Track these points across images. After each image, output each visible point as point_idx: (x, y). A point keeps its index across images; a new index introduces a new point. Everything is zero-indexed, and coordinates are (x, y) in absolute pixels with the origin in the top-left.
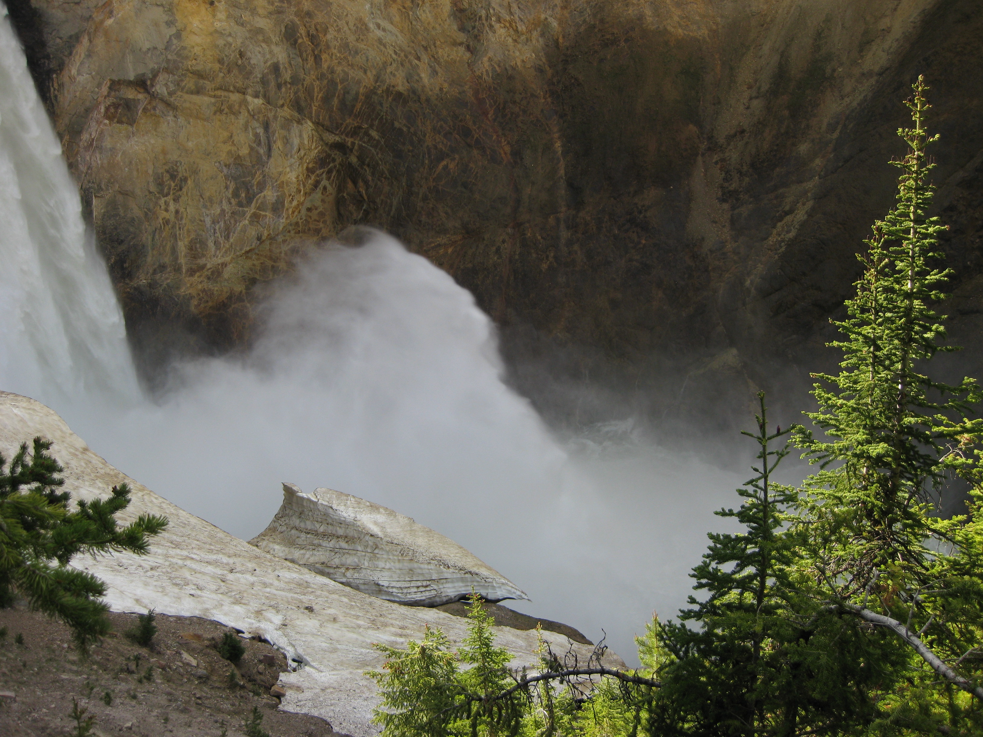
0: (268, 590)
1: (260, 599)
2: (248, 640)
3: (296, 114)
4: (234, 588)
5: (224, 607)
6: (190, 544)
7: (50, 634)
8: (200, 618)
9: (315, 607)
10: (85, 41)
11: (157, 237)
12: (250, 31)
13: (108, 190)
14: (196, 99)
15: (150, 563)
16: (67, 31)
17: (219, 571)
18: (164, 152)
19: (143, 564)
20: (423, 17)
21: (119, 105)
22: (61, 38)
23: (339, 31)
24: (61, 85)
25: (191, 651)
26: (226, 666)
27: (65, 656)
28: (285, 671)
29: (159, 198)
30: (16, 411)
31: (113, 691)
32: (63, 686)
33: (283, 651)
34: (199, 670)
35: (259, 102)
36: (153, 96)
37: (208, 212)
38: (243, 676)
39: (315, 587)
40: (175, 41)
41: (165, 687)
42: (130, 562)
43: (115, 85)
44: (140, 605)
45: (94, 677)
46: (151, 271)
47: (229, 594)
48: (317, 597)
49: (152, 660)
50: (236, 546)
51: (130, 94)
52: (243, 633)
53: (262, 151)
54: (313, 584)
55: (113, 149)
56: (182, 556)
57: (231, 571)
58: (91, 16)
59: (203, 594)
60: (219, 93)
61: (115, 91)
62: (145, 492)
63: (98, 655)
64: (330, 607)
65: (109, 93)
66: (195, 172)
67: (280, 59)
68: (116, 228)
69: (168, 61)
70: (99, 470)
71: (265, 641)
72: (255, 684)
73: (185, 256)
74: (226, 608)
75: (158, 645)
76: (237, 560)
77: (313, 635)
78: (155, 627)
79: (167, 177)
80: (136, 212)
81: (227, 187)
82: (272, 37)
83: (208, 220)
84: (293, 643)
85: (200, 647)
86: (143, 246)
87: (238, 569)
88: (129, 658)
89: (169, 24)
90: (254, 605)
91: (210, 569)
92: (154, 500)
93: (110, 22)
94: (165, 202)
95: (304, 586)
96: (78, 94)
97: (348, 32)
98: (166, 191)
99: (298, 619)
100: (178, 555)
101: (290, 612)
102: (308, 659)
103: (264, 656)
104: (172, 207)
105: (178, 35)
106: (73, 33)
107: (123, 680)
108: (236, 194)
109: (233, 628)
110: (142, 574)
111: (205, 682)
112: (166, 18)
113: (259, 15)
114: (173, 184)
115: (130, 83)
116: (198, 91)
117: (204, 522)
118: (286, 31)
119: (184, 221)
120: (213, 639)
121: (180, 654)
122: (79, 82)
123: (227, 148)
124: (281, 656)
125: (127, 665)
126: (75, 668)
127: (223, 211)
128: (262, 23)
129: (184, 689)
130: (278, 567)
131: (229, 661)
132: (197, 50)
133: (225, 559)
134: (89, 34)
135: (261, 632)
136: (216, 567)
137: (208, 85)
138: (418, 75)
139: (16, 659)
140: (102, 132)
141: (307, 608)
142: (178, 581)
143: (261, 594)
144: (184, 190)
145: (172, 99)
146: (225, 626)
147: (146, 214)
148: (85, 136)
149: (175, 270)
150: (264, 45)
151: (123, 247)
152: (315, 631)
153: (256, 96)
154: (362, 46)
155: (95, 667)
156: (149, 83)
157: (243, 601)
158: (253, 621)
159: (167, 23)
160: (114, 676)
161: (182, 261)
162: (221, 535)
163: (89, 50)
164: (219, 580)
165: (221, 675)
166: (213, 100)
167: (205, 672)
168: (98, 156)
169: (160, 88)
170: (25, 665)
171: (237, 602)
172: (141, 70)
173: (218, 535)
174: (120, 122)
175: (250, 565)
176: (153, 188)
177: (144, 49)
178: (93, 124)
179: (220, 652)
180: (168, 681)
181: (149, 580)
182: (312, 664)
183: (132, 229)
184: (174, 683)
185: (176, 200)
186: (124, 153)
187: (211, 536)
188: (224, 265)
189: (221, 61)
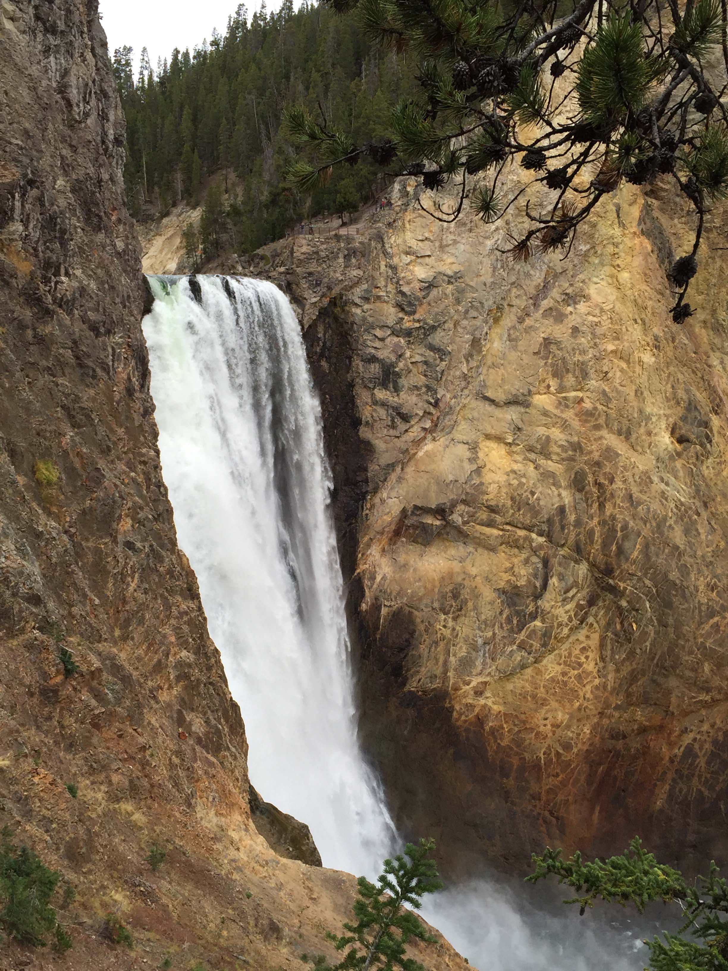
3: (575, 555)
10: (398, 469)
11: (433, 649)
12: (541, 474)
13: (396, 601)
14: (488, 531)
16: (384, 459)
18: (451, 574)
20: (706, 472)
21: (418, 527)
22: (379, 466)
23: (624, 482)
24: (373, 506)
29: (440, 615)
35: (542, 540)
36: (448, 524)
37: (481, 634)
40: (475, 477)
46: (423, 681)
51: (429, 520)
53: (538, 585)
55: (406, 565)
58: (407, 449)
60: (508, 527)
61: (417, 515)
66: (477, 596)
67: (566, 502)
69: (467, 494)
73: (455, 670)
79: (450, 597)
81: (501, 613)
82: (562, 481)
83: (480, 641)
86: (420, 657)
89: (472, 460)
93: (421, 454)
94: (445, 619)
97: (633, 483)
98: (447, 609)
104: (450, 625)
105: (478, 471)
106: (390, 462)
108: (509, 620)
113: (552, 460)
114: (454, 604)
115: (431, 511)
116: (490, 524)
118: (575, 477)
119: (458, 639)
122: (388, 504)
123: (506, 577)
127: (495, 634)
128: (552, 466)
132: (493, 487)
134: (403, 464)
137: (498, 519)
138: (697, 530)
140: (398, 548)
144: (464, 611)
145: (465, 528)
149: (444, 682)
150: (553, 488)
153: (540, 534)
154: (645, 498)
156: (447, 512)
159: (469, 459)
161: (451, 674)
163: (400, 477)
166: (501, 533)
169: (456, 518)
172: (442, 500)
174: (415, 542)
176: (436, 605)
177: (447, 481)
183: (412, 640)
185: (455, 619)
186: (415, 570)
188: (488, 684)
189: (512, 499)
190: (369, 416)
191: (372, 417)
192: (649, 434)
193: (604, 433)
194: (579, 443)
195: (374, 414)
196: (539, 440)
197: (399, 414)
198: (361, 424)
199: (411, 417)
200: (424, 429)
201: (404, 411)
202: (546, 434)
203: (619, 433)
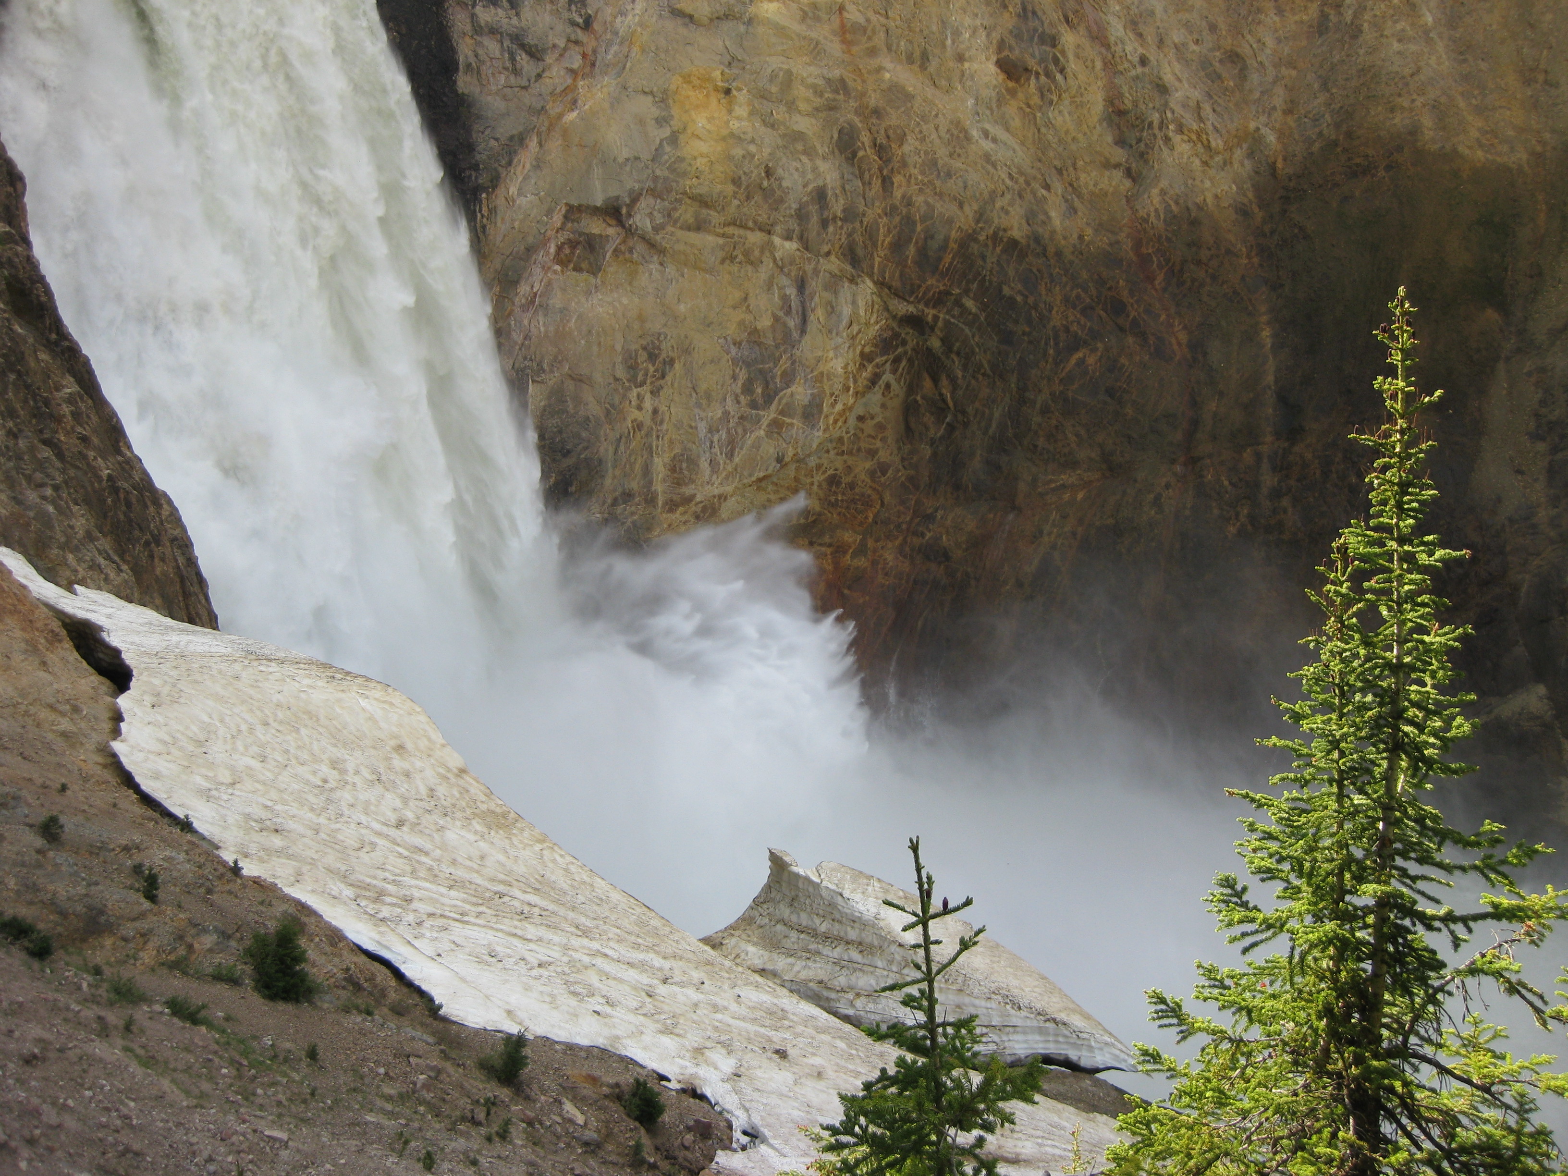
0: (719, 1016)
1: (705, 1030)
2: (674, 1093)
3: (849, 268)
4: (666, 1008)
5: (644, 1037)
6: (605, 932)
7: (362, 1050)
8: (603, 1050)
9: (791, 1052)
10: (533, 144)
11: (622, 448)
12: (784, 136)
13: (552, 371)
14: (694, 238)
15: (539, 956)
16: (507, 128)
17: (645, 979)
18: (641, 319)
19: (528, 956)
20: (1059, 121)
21: (578, 243)
22: (497, 139)
23: (923, 139)
24: (493, 211)
25: (579, 1100)
26: (631, 1130)
27: (378, 1087)
28: (727, 1146)
29: (630, 389)
30: (363, 703)
31: (442, 1149)
32: (365, 1133)
33: (729, 1116)
34: (587, 1132)
35: (791, 246)
36: (630, 232)
37: (703, 414)
38: (657, 1149)
39: (795, 1019)
40: (668, 149)
41: (527, 1153)
42: (509, 951)
43: (573, 212)
44: (513, 1020)
45: (416, 1125)
46: (609, 501)
47: (656, 1017)
48: (797, 1035)
49: (514, 1108)
50: (677, 942)
51: (596, 227)
52: (669, 1080)
53: (791, 323)
54: (793, 1014)
55: (564, 310)
56: (590, 949)
57: (665, 981)
58: (543, 108)
59: (614, 1013)
60: (730, 230)
61: (573, 221)
62: (545, 845)
63: (428, 1091)
64: (814, 1054)
65: (564, 224)
66: (687, 351)
67: (828, 180)
68: (560, 432)
69: (656, 178)
70: (479, 804)
71: (702, 1097)
72: (673, 1164)
73: (664, 480)
74: (647, 1038)
75: (528, 1086)
76: (677, 965)
77: (781, 1095)
78: (526, 1057)
79: (643, 356)
80: (594, 409)
81: (734, 378)
82: (818, 146)
83: (702, 427)
84: (747, 1105)
85: (594, 1096)
86: (600, 461)
87: (676, 979)
88: (478, 1101)
89: (661, 121)
90: (694, 1039)
91: (632, 975)
92: (558, 858)
93: (572, 116)
94: (638, 396)
95: (778, 1016)
96: (516, 224)
97: (937, 141)
98: (640, 378)
99: (760, 1067)
100: (583, 947)
101: (750, 1055)
102: (766, 1132)
103: (695, 1121)
104: (648, 404)
105: (673, 139)
106: (515, 132)
107: (462, 1134)
108: (748, 389)
109: (654, 1071)
110: (523, 971)
111: (593, 1152)
112: (655, 112)
113: (800, 112)
114: (652, 369)
115: (595, 211)
116: (699, 226)
117: (632, 900)
118: (839, 137)
119: (665, 427)
120: (617, 1085)
121: (561, 1103)
122: (520, 207)
123: (740, 315)
124: (723, 1124)
125: (472, 1111)
126: (389, 1107)
127: (726, 413)
128: (804, 124)
129: (557, 1159)
130: (739, 982)
131: (637, 1124)
132: (701, 163)
133: (658, 962)
134: (539, 134)
135: (697, 1082)
136: (641, 972)
137: (715, 217)
138: (1046, 213)
139: (302, 1083)
140: (549, 283)
141: (777, 1052)
142: (578, 988)
143: (707, 1021)
144: (669, 378)
145: (658, 238)
146: (641, 1066)
147: (608, 412)
148: (524, 289)
149: (646, 500)
150: (804, 159)
151: (570, 461)
152: (785, 1090)
153: (788, 238)
154: (959, 165)
155: (422, 1109)
156: (624, 211)
157: (676, 1031)
158: (688, 1064)
159: (657, 120)
160: (449, 1127)
161: (659, 487)
162: (655, 922)
163: (537, 159)
164: (644, 994)
165: (620, 1143)
166: (721, 241)
167: (595, 1136)
168: (541, 319)
169: (641, 220)
170: (313, 1094)
171: (667, 1031)
172: (613, 192)
173: (652, 922)
174: (577, 269)
175: (697, 975)
176: (621, 372)
177: (621, 160)
178: (537, 271)
179: (625, 1107)
180: (535, 1144)
181: (532, 982)
182: (772, 1141)
183: (584, 434)
184: (543, 1147)
185: (655, 393)
186: (580, 317)
187: (641, 923)
188: (723, 497)
189: (736, 182)
190: (470, 54)
191: (476, 56)
192: (961, 58)
193: (886, 61)
194: (842, 80)
195: (480, 52)
196: (773, 77)
197: (523, 46)
198: (457, 70)
199: (544, 50)
200: (572, 72)
201: (530, 40)
202: (785, 67)
203: (910, 60)
